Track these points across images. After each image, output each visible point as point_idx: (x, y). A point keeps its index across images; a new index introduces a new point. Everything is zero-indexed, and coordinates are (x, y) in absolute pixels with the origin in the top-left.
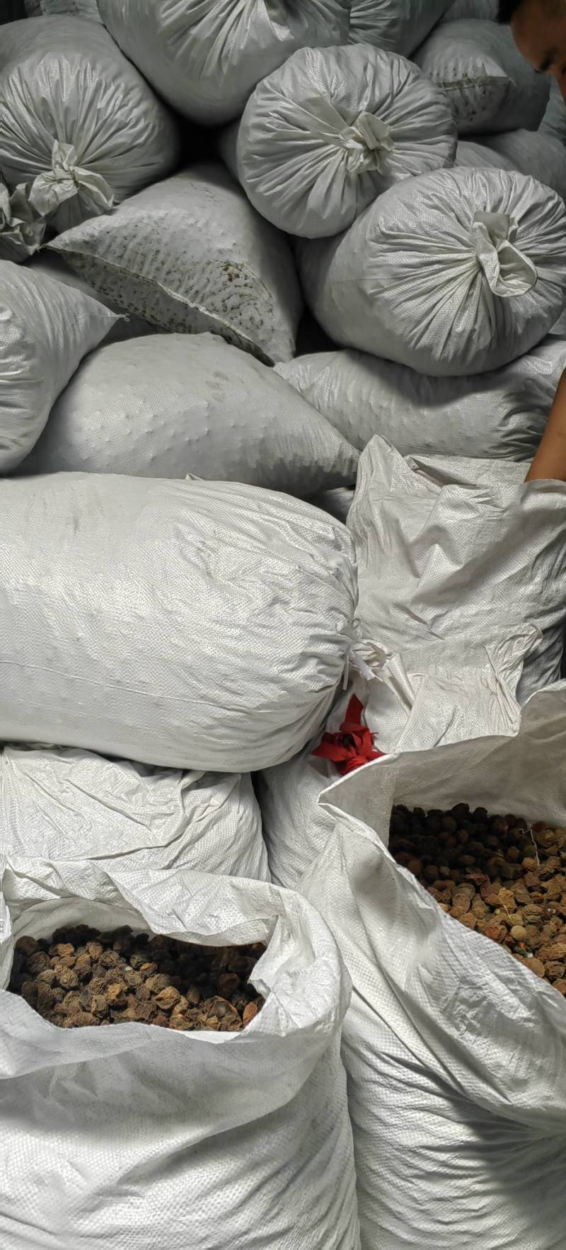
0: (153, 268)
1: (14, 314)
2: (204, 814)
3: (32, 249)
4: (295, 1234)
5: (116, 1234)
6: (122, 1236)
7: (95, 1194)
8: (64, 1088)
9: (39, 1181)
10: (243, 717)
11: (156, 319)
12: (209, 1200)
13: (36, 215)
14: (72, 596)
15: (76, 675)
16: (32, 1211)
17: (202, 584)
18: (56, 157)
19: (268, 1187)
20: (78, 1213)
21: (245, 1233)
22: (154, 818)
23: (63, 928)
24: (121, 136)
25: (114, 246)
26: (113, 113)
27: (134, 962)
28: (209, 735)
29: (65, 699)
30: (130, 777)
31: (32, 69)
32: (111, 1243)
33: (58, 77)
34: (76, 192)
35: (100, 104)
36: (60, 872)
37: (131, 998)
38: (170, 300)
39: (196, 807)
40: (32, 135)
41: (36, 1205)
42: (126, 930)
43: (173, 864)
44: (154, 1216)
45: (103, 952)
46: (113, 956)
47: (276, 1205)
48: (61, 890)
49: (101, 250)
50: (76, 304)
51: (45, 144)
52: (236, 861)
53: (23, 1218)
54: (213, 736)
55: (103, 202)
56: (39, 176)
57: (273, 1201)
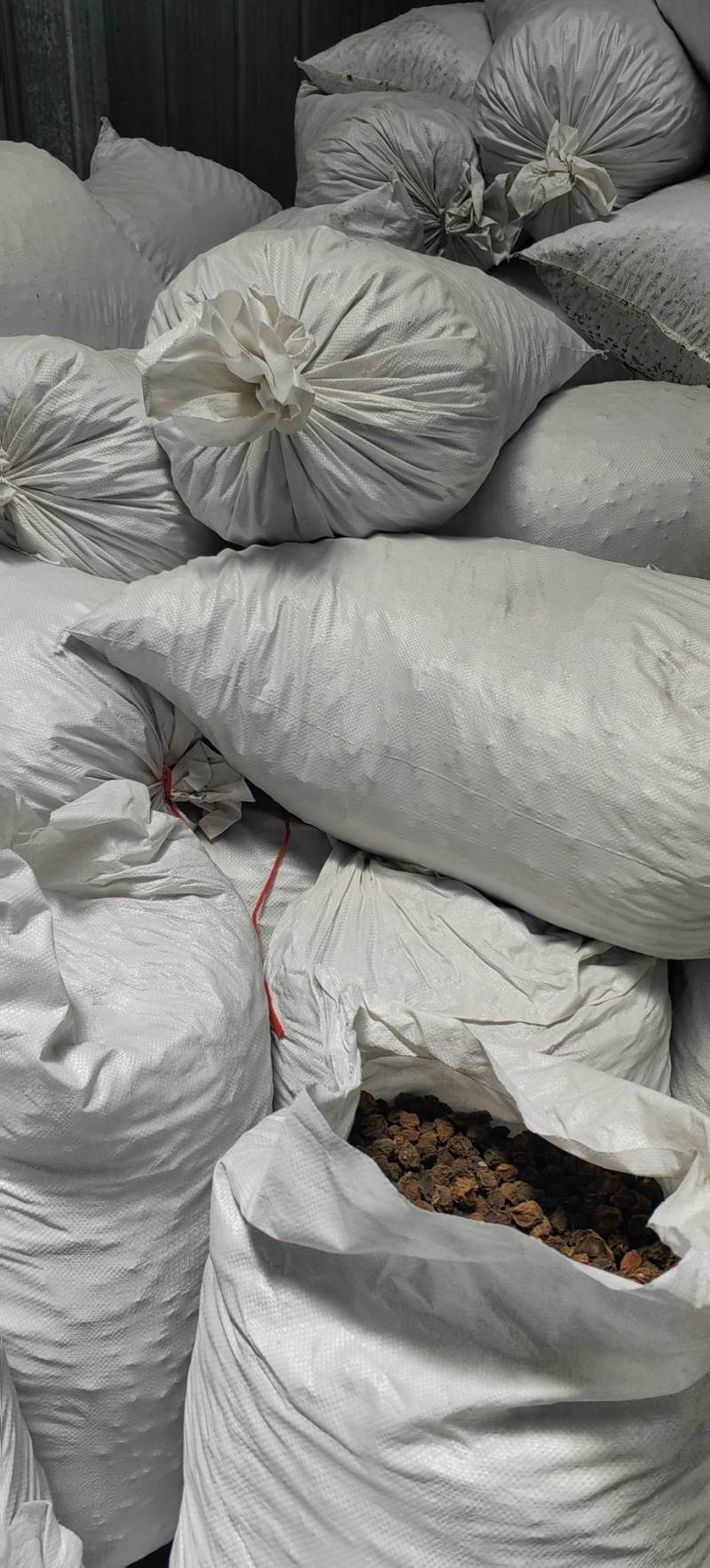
0: (650, 294)
1: (479, 333)
2: (601, 1000)
3: (498, 258)
4: (649, 1559)
5: (429, 1481)
6: (437, 1486)
7: (413, 1424)
8: (395, 1286)
9: (349, 1386)
10: (678, 887)
11: (637, 362)
12: (550, 1479)
13: (513, 214)
14: (490, 692)
15: (477, 790)
16: (335, 1419)
17: (658, 707)
18: (553, 142)
19: (627, 1489)
20: (389, 1440)
21: (588, 1535)
22: (539, 987)
23: (409, 1094)
24: (638, 121)
25: (604, 262)
26: (637, 90)
27: (489, 1157)
28: (630, 900)
29: (458, 817)
30: (518, 931)
31: (544, 29)
32: (422, 1489)
33: (574, 40)
34: (570, 189)
35: (622, 78)
36: (422, 1025)
37: (480, 1201)
38: (662, 338)
39: (594, 987)
40: (527, 113)
41: (341, 1413)
42: (484, 1117)
43: (553, 1051)
44: (480, 1475)
45: (454, 1135)
46: (465, 1144)
47: (632, 1515)
48: (419, 1047)
49: (586, 266)
50: (547, 330)
51: (542, 124)
52: (632, 1069)
53: (322, 1424)
54: (635, 903)
55: (602, 205)
56: (525, 166)
57: (631, 1508)
